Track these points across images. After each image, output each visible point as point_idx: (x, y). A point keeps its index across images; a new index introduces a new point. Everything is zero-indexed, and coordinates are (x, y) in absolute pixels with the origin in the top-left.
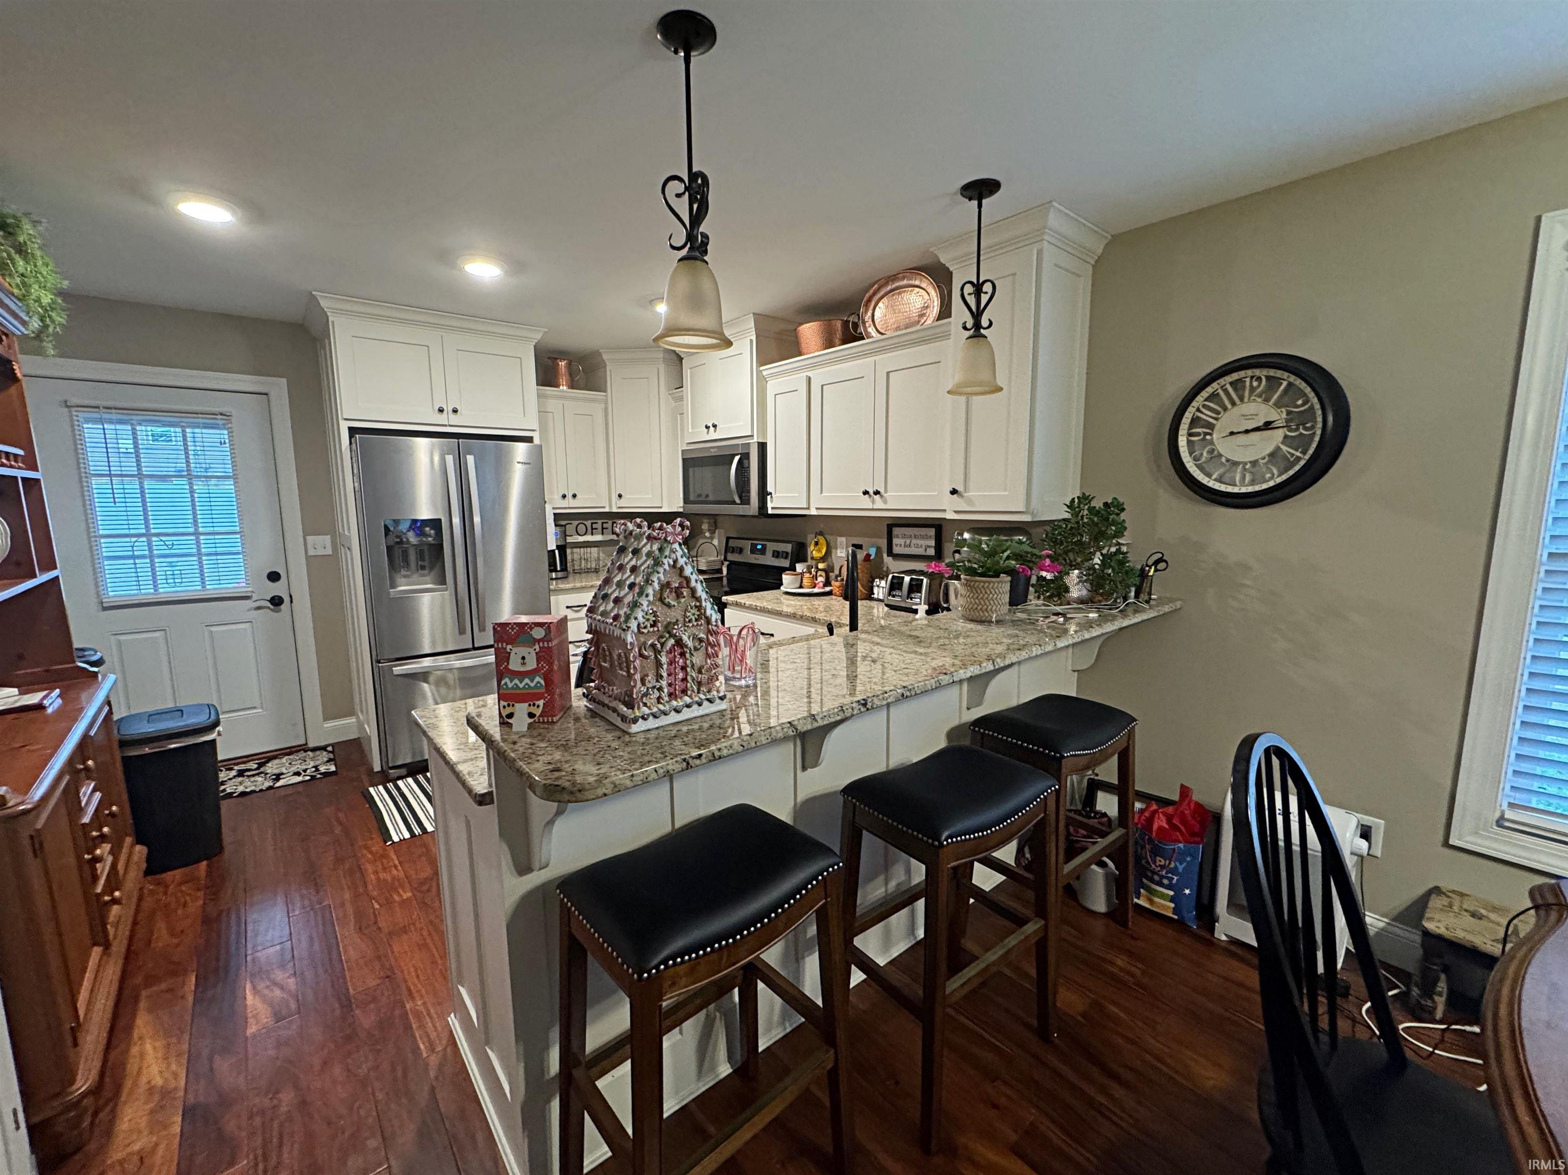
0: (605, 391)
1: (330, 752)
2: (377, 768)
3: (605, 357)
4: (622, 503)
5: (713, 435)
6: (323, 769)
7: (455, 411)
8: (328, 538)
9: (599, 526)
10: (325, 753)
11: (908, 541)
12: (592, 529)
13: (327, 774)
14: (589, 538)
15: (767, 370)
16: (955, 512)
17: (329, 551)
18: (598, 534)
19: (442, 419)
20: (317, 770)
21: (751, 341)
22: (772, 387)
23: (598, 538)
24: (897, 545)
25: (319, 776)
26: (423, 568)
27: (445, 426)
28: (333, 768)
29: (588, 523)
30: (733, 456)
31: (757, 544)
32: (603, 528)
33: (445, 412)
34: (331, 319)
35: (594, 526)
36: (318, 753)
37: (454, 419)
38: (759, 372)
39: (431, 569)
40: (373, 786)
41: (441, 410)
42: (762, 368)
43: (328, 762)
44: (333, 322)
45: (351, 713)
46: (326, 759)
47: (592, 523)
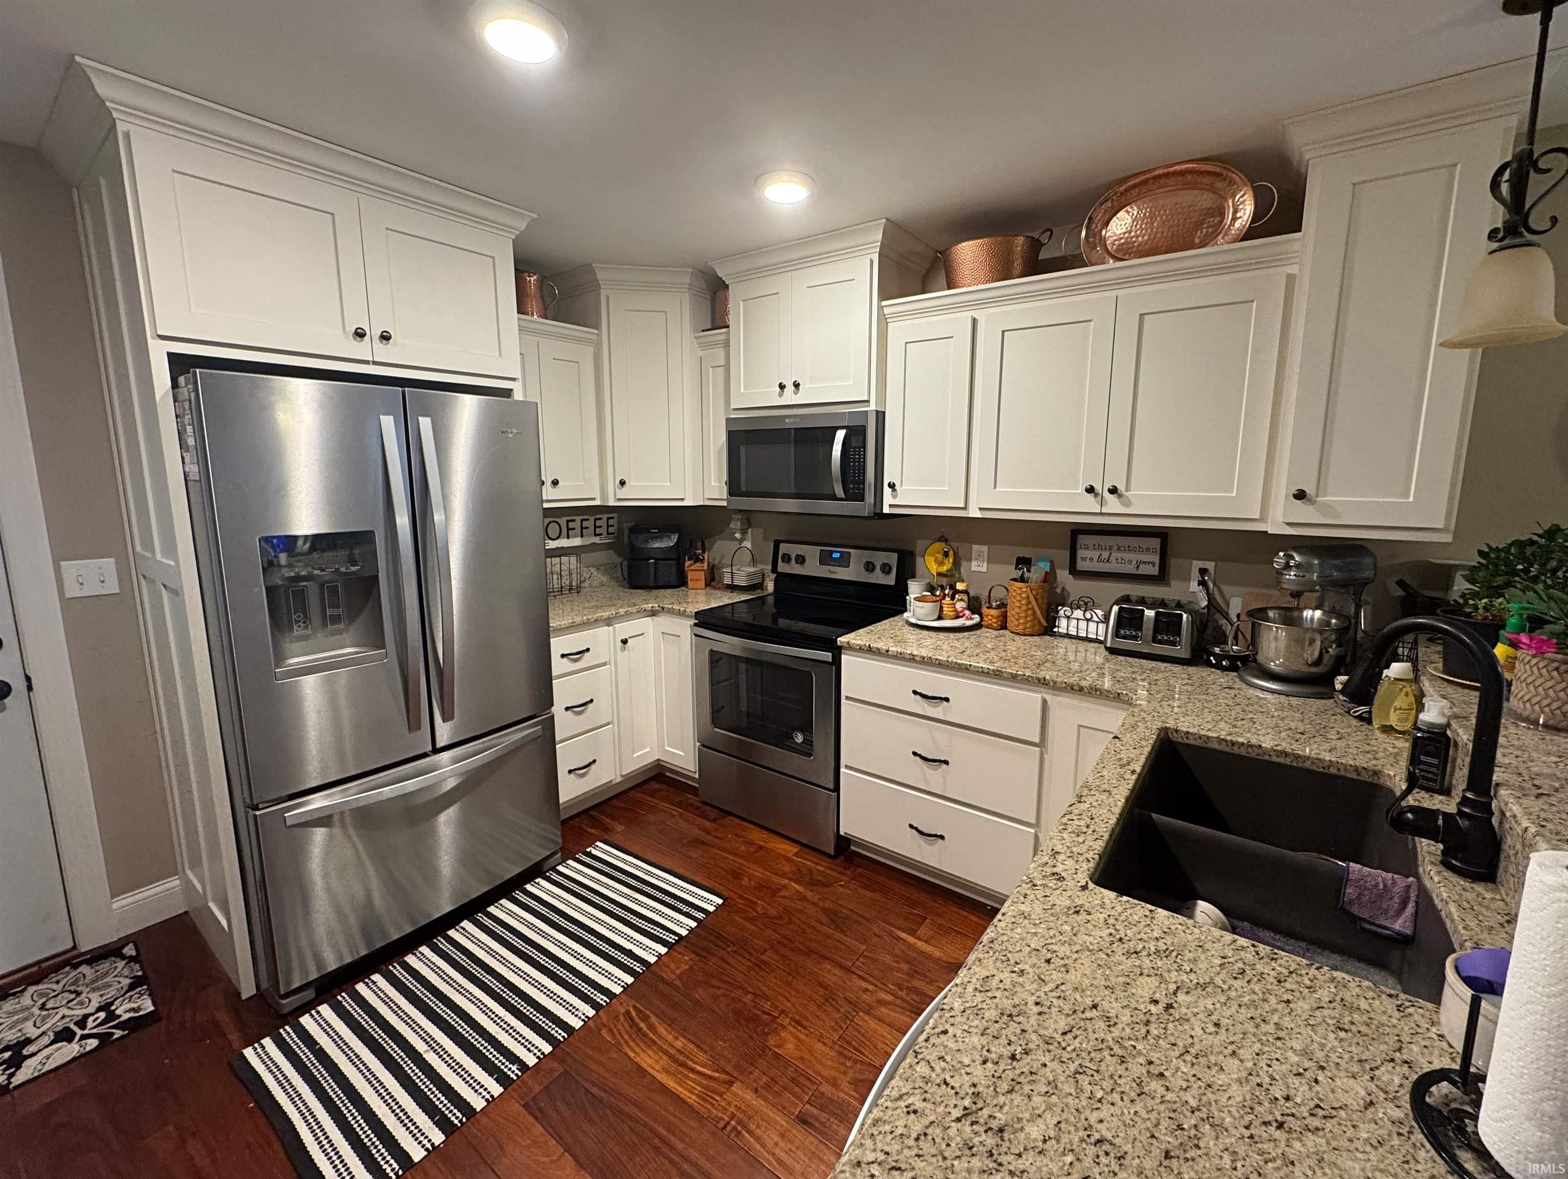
0: (597, 326)
1: (131, 959)
2: (248, 990)
3: (600, 275)
4: (624, 493)
5: (789, 398)
6: (123, 1010)
7: (385, 337)
8: (109, 564)
9: (576, 525)
10: (121, 964)
11: (1105, 555)
12: (568, 529)
13: (135, 1024)
14: (563, 543)
15: (894, 306)
16: (1289, 524)
17: (112, 587)
18: (575, 536)
19: (361, 350)
20: (111, 1016)
21: (872, 261)
22: (898, 332)
23: (576, 542)
24: (1084, 559)
25: (118, 1033)
26: (336, 619)
27: (366, 362)
28: (148, 1006)
29: (563, 521)
30: (834, 429)
31: (831, 552)
32: (582, 528)
33: (367, 338)
34: (121, 127)
35: (571, 525)
36: (105, 966)
37: (383, 352)
38: (881, 308)
39: (351, 619)
40: (250, 1044)
41: (360, 334)
42: (884, 303)
43: (132, 987)
44: (127, 136)
45: (171, 870)
46: (126, 982)
47: (568, 521)
